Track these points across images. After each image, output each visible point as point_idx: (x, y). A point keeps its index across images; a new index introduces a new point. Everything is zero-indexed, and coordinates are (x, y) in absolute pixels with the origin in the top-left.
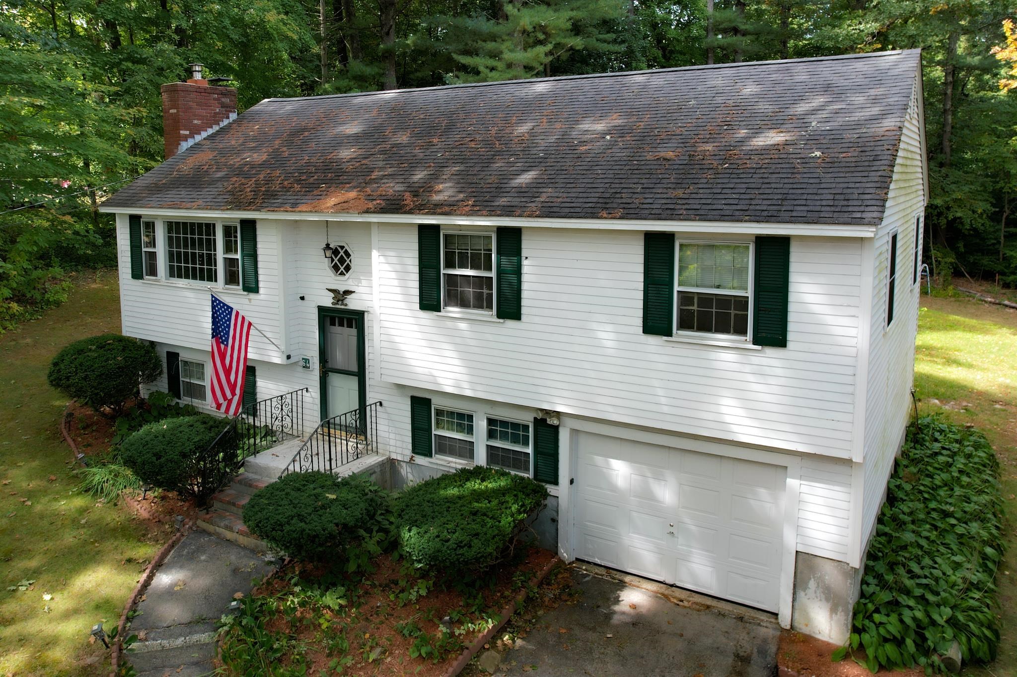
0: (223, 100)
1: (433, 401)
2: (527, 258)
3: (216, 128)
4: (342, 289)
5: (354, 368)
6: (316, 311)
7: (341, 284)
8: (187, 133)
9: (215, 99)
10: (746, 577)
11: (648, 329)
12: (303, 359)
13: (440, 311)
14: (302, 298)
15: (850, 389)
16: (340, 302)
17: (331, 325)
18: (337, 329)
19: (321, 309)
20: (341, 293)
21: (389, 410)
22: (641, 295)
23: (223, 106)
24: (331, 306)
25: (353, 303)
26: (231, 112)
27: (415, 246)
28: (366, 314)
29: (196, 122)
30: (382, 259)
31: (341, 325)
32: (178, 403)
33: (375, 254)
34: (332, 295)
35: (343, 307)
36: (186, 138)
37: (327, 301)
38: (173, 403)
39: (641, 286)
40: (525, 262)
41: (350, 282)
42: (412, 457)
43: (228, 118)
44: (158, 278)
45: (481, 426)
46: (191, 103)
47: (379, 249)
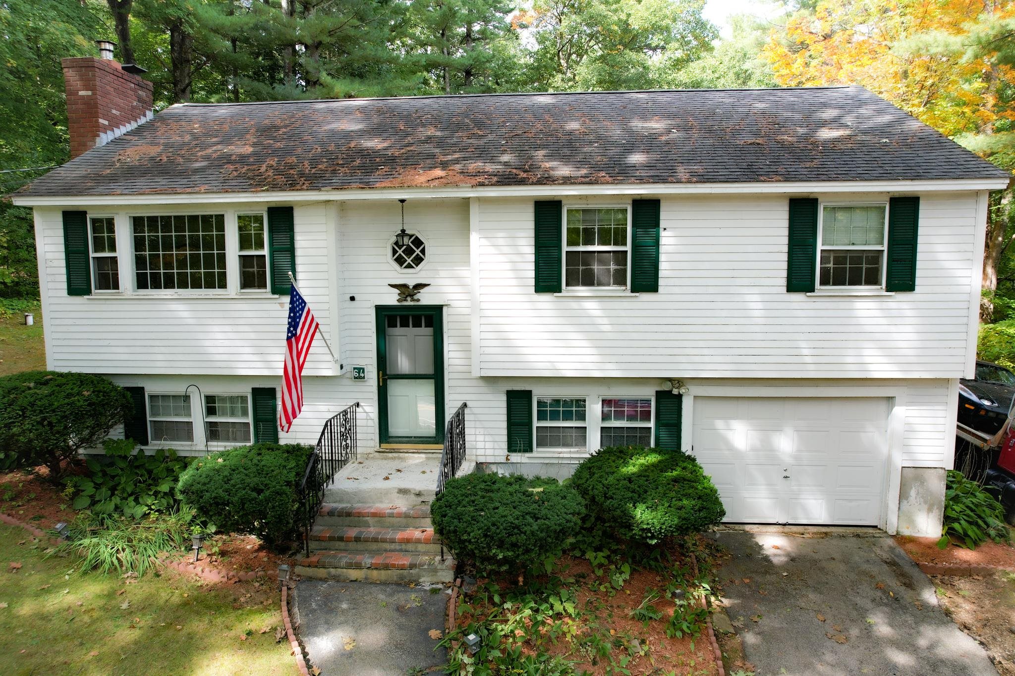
0: (140, 92)
1: (534, 393)
2: (665, 229)
3: (133, 126)
4: (411, 283)
5: (430, 370)
6: (373, 313)
7: (410, 277)
8: (106, 123)
9: (131, 89)
10: (851, 501)
11: (792, 287)
12: (355, 369)
13: (560, 291)
14: (352, 299)
15: (965, 320)
16: (409, 299)
17: (389, 326)
18: (399, 330)
19: (380, 309)
20: (411, 287)
21: (476, 411)
22: (785, 257)
23: (140, 100)
24: (396, 303)
25: (426, 298)
26: (148, 109)
27: (531, 225)
28: (445, 309)
29: (114, 111)
30: (484, 242)
31: (405, 324)
32: (142, 450)
33: (474, 237)
34: (397, 291)
35: (412, 303)
36: (105, 129)
37: (391, 298)
38: (135, 452)
39: (785, 249)
40: (663, 234)
41: (423, 274)
42: (508, 456)
43: (145, 116)
44: (120, 291)
45: (594, 409)
46: (108, 87)
47: (480, 230)
